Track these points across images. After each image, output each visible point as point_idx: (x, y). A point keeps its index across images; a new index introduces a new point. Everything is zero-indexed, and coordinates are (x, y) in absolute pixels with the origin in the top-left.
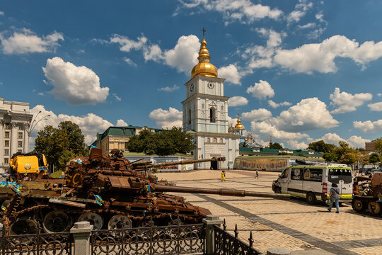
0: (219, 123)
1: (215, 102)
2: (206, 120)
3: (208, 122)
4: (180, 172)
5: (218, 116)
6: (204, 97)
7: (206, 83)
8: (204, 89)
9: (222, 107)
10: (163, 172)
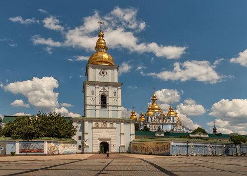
0: (110, 108)
1: (106, 88)
2: (95, 106)
3: (98, 108)
4: (45, 155)
5: (110, 101)
6: (94, 84)
7: (98, 71)
8: (94, 76)
9: (115, 93)
10: (28, 155)
